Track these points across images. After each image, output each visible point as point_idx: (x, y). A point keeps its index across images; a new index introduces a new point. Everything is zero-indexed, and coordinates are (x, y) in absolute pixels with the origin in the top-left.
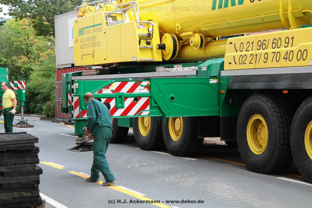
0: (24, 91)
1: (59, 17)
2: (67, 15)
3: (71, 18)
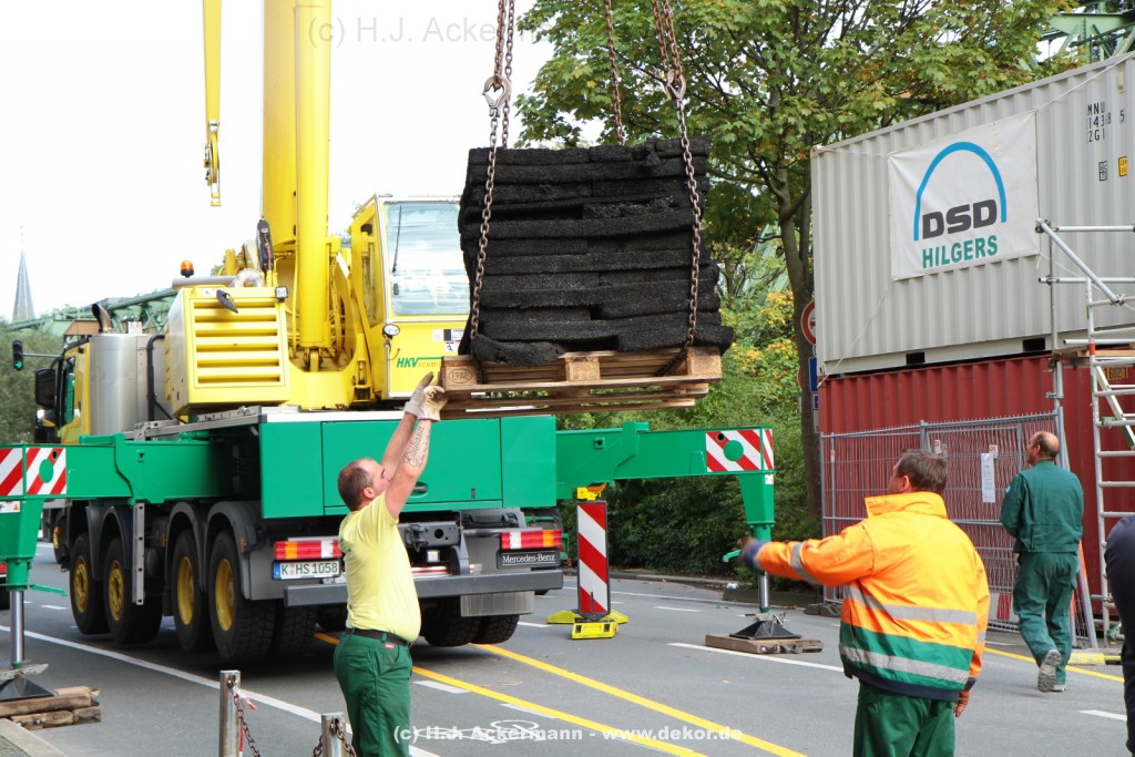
0: (769, 480)
1: (834, 152)
2: (881, 140)
3: (910, 149)
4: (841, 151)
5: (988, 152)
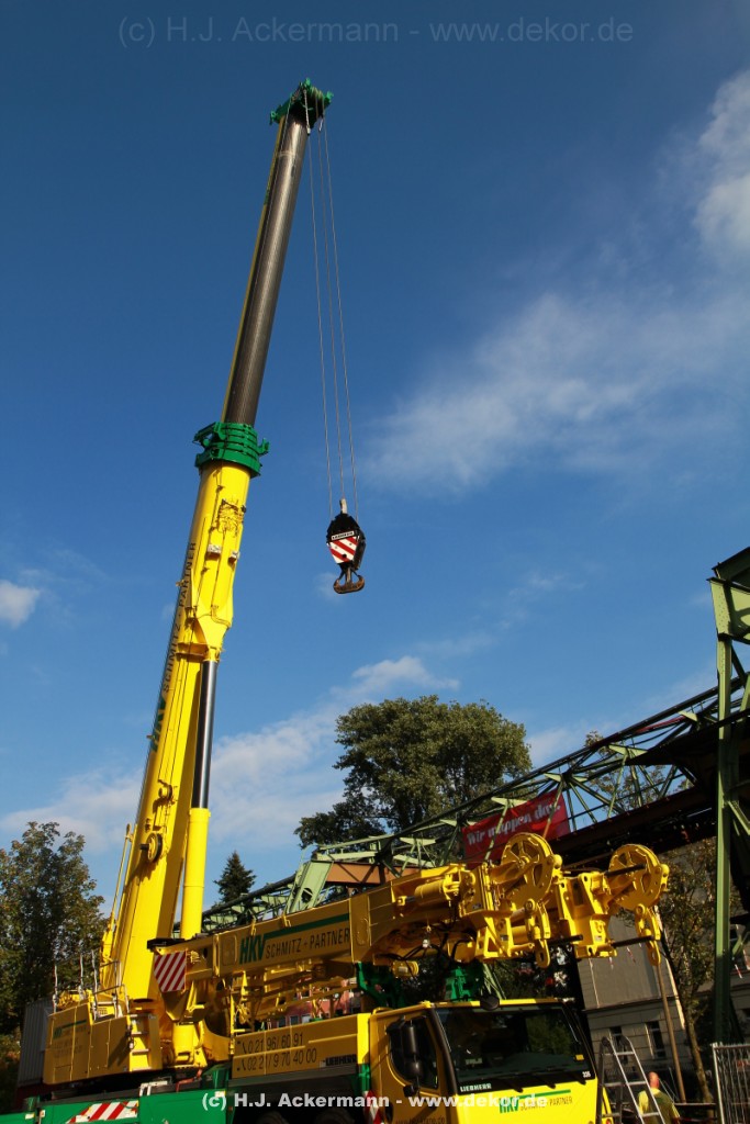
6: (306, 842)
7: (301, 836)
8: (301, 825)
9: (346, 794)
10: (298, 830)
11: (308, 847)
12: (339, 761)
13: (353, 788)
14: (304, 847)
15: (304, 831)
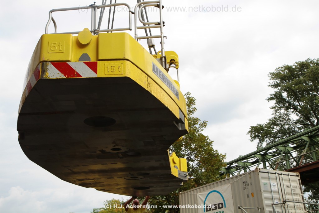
1: (184, 193)
2: (195, 190)
3: (202, 192)
4: (186, 193)
5: (220, 192)
6: (253, 138)
7: (251, 135)
8: (250, 130)
9: (273, 114)
10: (250, 132)
11: (254, 140)
12: (270, 97)
13: (277, 111)
14: (252, 141)
15: (252, 133)
